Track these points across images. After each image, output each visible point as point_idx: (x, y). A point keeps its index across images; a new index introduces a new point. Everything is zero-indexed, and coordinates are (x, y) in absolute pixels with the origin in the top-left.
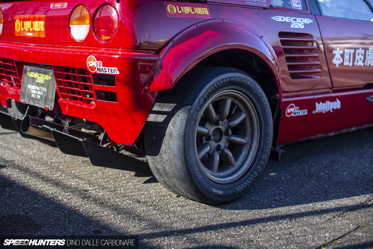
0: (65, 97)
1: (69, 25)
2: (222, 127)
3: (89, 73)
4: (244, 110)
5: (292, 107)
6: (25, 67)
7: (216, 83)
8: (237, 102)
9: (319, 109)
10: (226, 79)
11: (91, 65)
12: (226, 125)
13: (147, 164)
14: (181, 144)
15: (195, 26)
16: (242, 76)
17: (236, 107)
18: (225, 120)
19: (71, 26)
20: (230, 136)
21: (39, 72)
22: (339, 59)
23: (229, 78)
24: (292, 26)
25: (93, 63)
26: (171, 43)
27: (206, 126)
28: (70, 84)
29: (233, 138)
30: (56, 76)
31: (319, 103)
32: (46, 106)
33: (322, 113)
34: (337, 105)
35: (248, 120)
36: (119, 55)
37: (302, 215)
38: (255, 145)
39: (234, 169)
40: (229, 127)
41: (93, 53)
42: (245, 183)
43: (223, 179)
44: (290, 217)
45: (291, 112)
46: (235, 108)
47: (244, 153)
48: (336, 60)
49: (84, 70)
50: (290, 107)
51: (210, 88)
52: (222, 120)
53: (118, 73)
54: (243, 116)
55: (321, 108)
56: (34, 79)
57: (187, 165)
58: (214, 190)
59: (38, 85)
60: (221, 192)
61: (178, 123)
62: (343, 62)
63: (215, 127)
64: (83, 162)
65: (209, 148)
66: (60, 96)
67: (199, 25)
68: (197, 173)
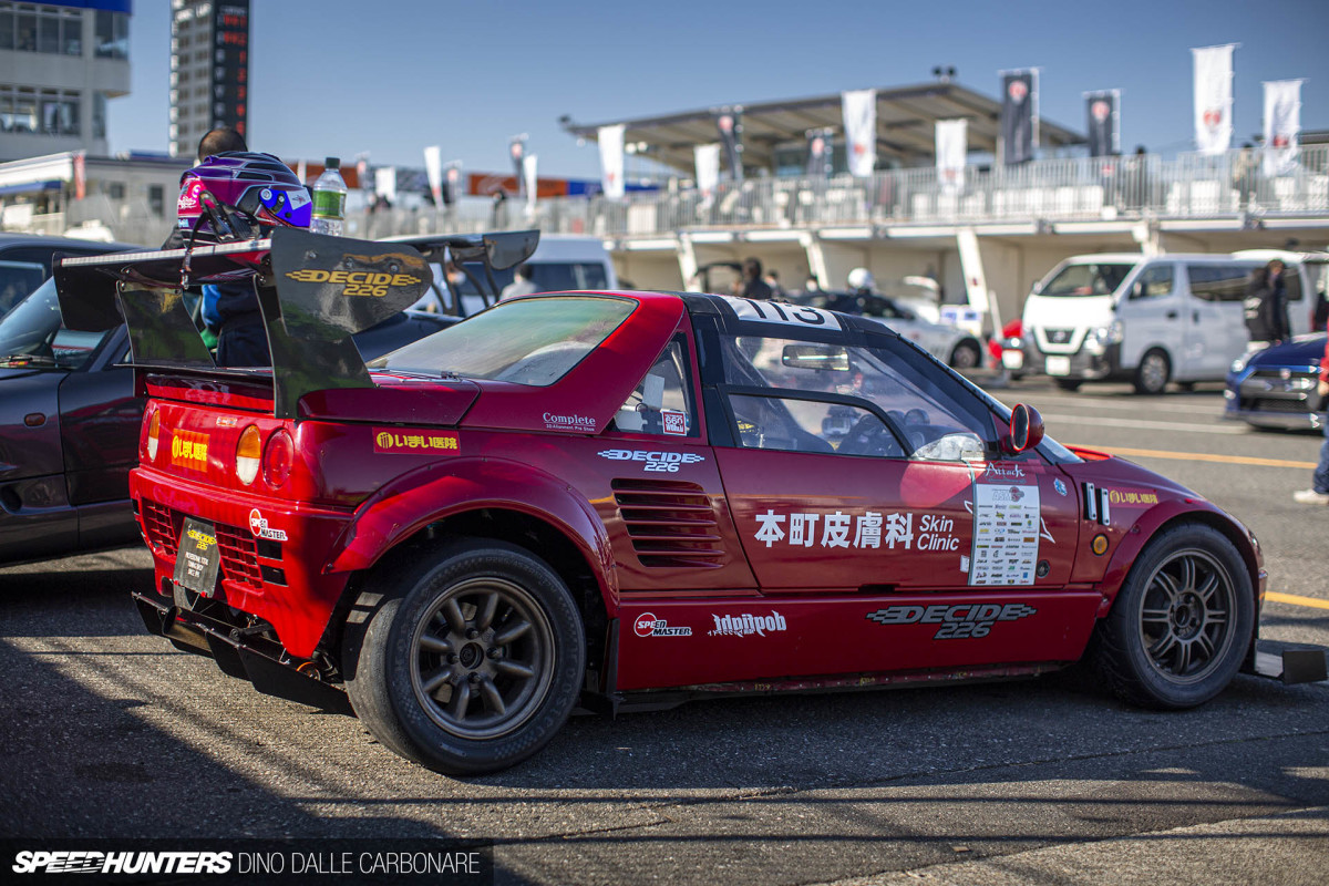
0: (231, 576)
1: (236, 455)
2: (481, 642)
3: (251, 536)
4: (526, 616)
5: (651, 619)
6: (187, 519)
7: (456, 564)
8: (511, 600)
9: (725, 628)
10: (477, 558)
11: (254, 525)
12: (491, 640)
13: (345, 695)
14: (382, 659)
15: (425, 469)
16: (513, 554)
17: (511, 609)
18: (491, 631)
19: (238, 458)
20: (499, 660)
21: (203, 531)
22: (774, 533)
23: (484, 557)
24: (646, 469)
25: (257, 522)
26: (377, 495)
27: (447, 638)
28: (237, 555)
29: (502, 663)
30: (219, 538)
31: (722, 616)
32: (205, 591)
33: (735, 636)
34: (777, 622)
35: (535, 633)
36: (293, 510)
37: (586, 800)
38: (546, 678)
39: (500, 718)
40: (495, 645)
41: (258, 504)
42: (515, 743)
43: (470, 732)
44: (565, 800)
45: (649, 629)
46: (509, 612)
47: (525, 692)
48: (766, 533)
49: (247, 533)
50: (642, 619)
51: (442, 571)
52: (482, 631)
53: (286, 539)
54: (525, 626)
55: (730, 628)
56: (195, 542)
57: (389, 695)
58: (445, 747)
59: (198, 552)
60: (459, 753)
61: (380, 624)
62: (787, 538)
63: (467, 641)
64: (290, 708)
65: (448, 675)
66: (226, 574)
67: (432, 467)
68: (411, 711)
